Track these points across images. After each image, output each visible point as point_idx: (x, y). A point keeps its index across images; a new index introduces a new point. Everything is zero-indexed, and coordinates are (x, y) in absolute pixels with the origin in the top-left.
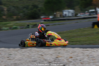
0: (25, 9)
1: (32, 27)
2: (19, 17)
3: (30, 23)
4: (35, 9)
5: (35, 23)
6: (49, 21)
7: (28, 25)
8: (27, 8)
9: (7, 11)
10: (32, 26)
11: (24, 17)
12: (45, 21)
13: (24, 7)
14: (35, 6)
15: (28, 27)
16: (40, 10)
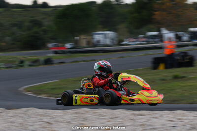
0: (15, 29)
2: (3, 44)
3: (25, 56)
4: (36, 29)
5: (35, 58)
6: (64, 53)
7: (22, 62)
8: (19, 25)
10: (30, 64)
12: (56, 53)
13: (14, 25)
14: (36, 23)
16: (45, 31)
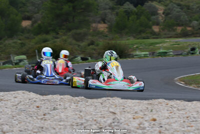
2: (189, 29)
9: (163, 15)
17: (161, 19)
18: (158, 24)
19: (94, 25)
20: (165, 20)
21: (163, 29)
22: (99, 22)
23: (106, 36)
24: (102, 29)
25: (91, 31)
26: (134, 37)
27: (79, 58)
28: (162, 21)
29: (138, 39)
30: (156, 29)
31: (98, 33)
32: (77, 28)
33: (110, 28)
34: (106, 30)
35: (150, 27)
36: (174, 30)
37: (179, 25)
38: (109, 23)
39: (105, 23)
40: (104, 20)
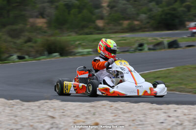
0: (152, 5)
1: (150, 49)
2: (136, 23)
9: (108, 8)
10: (151, 47)
11: (148, 23)
15: (141, 50)
16: (189, 8)
17: (105, 12)
18: (102, 18)
19: (31, 20)
20: (110, 14)
21: (108, 24)
22: (37, 17)
23: (45, 32)
24: (40, 25)
25: (28, 27)
26: (77, 33)
27: (15, 57)
28: (107, 14)
29: (81, 34)
30: (100, 23)
31: (36, 29)
32: (12, 24)
33: (49, 24)
34: (45, 25)
35: (94, 22)
36: (120, 24)
37: (125, 19)
38: (48, 18)
39: (43, 18)
40: (42, 15)
